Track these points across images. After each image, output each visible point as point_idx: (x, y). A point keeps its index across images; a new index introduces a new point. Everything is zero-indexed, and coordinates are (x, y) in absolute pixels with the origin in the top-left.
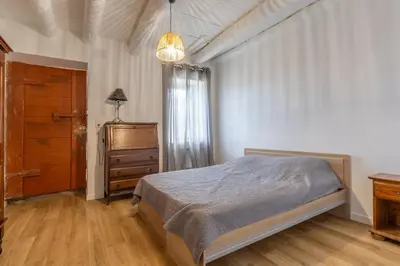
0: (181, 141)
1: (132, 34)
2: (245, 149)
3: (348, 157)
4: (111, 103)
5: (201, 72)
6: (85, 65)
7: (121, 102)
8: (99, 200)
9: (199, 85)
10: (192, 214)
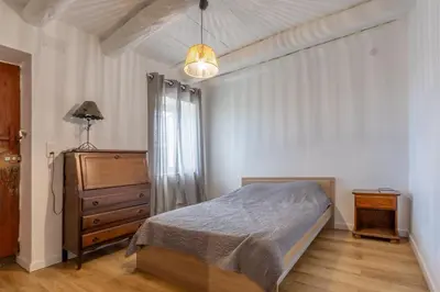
0: (171, 173)
1: (114, 29)
2: (243, 179)
3: (334, 179)
4: (74, 122)
5: (192, 93)
6: (28, 57)
7: (91, 121)
8: (55, 266)
9: (190, 108)
10: (256, 244)
